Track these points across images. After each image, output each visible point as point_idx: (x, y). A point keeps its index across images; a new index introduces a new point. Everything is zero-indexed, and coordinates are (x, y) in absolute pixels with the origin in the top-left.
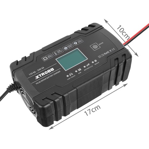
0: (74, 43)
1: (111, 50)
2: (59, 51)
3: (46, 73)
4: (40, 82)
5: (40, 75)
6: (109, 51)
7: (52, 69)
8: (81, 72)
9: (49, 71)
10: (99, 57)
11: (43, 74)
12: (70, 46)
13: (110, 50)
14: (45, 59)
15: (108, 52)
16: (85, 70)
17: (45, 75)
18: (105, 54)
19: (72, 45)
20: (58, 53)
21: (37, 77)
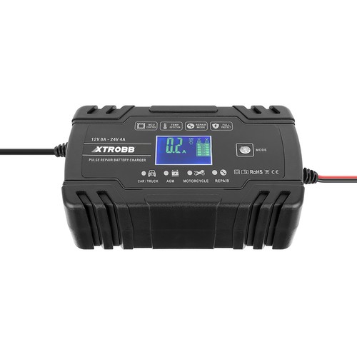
0: (213, 125)
1: (270, 172)
2: (175, 126)
3: (118, 149)
4: (98, 160)
5: (105, 148)
6: (264, 172)
7: (131, 150)
8: (173, 181)
9: (124, 150)
10: (237, 172)
11: (111, 149)
12: (201, 126)
13: (267, 171)
14: (140, 126)
15: (260, 172)
16: (185, 181)
17: (113, 151)
18: (251, 172)
19: (206, 126)
20: (171, 127)
21: (98, 149)
